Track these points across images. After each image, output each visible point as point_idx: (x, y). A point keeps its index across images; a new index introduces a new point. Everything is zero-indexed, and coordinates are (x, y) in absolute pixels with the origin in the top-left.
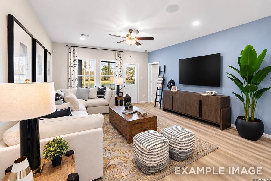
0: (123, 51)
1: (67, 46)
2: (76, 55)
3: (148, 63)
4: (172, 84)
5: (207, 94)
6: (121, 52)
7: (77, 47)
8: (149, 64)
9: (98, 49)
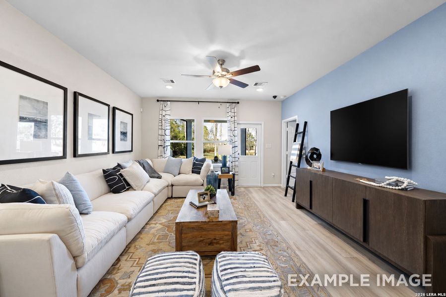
0: (238, 103)
1: (158, 101)
2: (168, 113)
3: (282, 119)
4: (315, 156)
5: (382, 185)
6: (235, 104)
7: (169, 101)
8: (283, 121)
9: (198, 102)
